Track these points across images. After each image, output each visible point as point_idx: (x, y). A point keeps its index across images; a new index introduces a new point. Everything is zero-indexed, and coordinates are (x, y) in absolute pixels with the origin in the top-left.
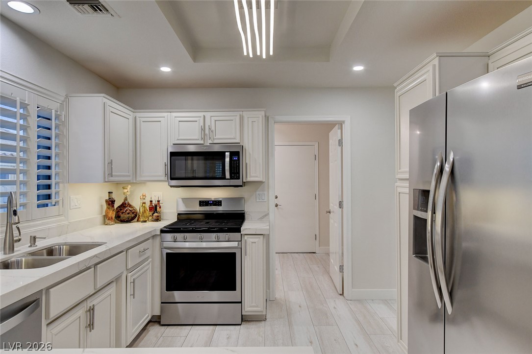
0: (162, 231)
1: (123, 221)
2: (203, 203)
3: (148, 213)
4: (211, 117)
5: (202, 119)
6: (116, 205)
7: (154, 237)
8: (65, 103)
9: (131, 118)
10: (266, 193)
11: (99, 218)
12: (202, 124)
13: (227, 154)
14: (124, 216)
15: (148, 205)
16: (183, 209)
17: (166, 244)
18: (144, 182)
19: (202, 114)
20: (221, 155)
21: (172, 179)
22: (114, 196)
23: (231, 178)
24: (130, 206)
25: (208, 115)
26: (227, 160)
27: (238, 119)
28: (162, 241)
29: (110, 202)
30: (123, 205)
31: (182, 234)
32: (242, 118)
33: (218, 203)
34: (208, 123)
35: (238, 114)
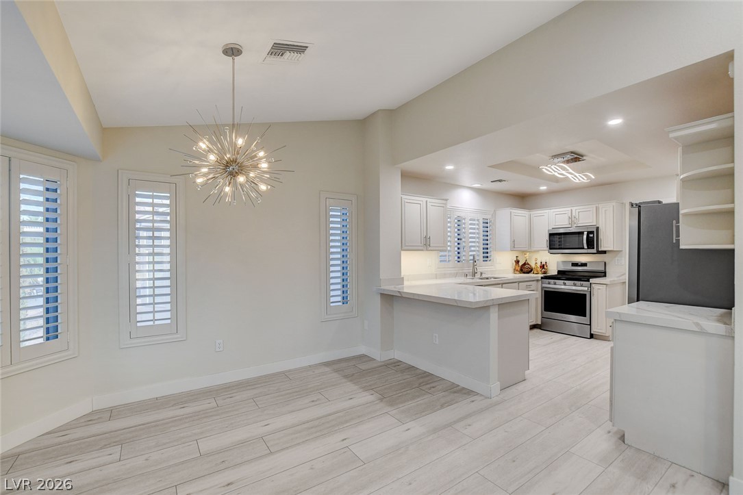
0: (542, 278)
1: (524, 273)
2: (575, 264)
3: (539, 269)
4: (576, 210)
5: (570, 212)
6: (521, 264)
7: (538, 280)
8: (494, 215)
9: (527, 215)
10: (623, 258)
11: (512, 270)
12: (570, 215)
13: (586, 233)
14: (525, 270)
15: (539, 265)
16: (562, 268)
17: (544, 285)
18: (538, 251)
19: (569, 209)
20: (582, 233)
21: (550, 249)
22: (518, 258)
23: (588, 248)
24: (528, 264)
25: (574, 209)
26: (585, 237)
27: (595, 209)
28: (542, 283)
29: (517, 262)
30: (525, 264)
31: (553, 281)
32: (597, 209)
33: (585, 265)
34: (574, 214)
35: (594, 206)
